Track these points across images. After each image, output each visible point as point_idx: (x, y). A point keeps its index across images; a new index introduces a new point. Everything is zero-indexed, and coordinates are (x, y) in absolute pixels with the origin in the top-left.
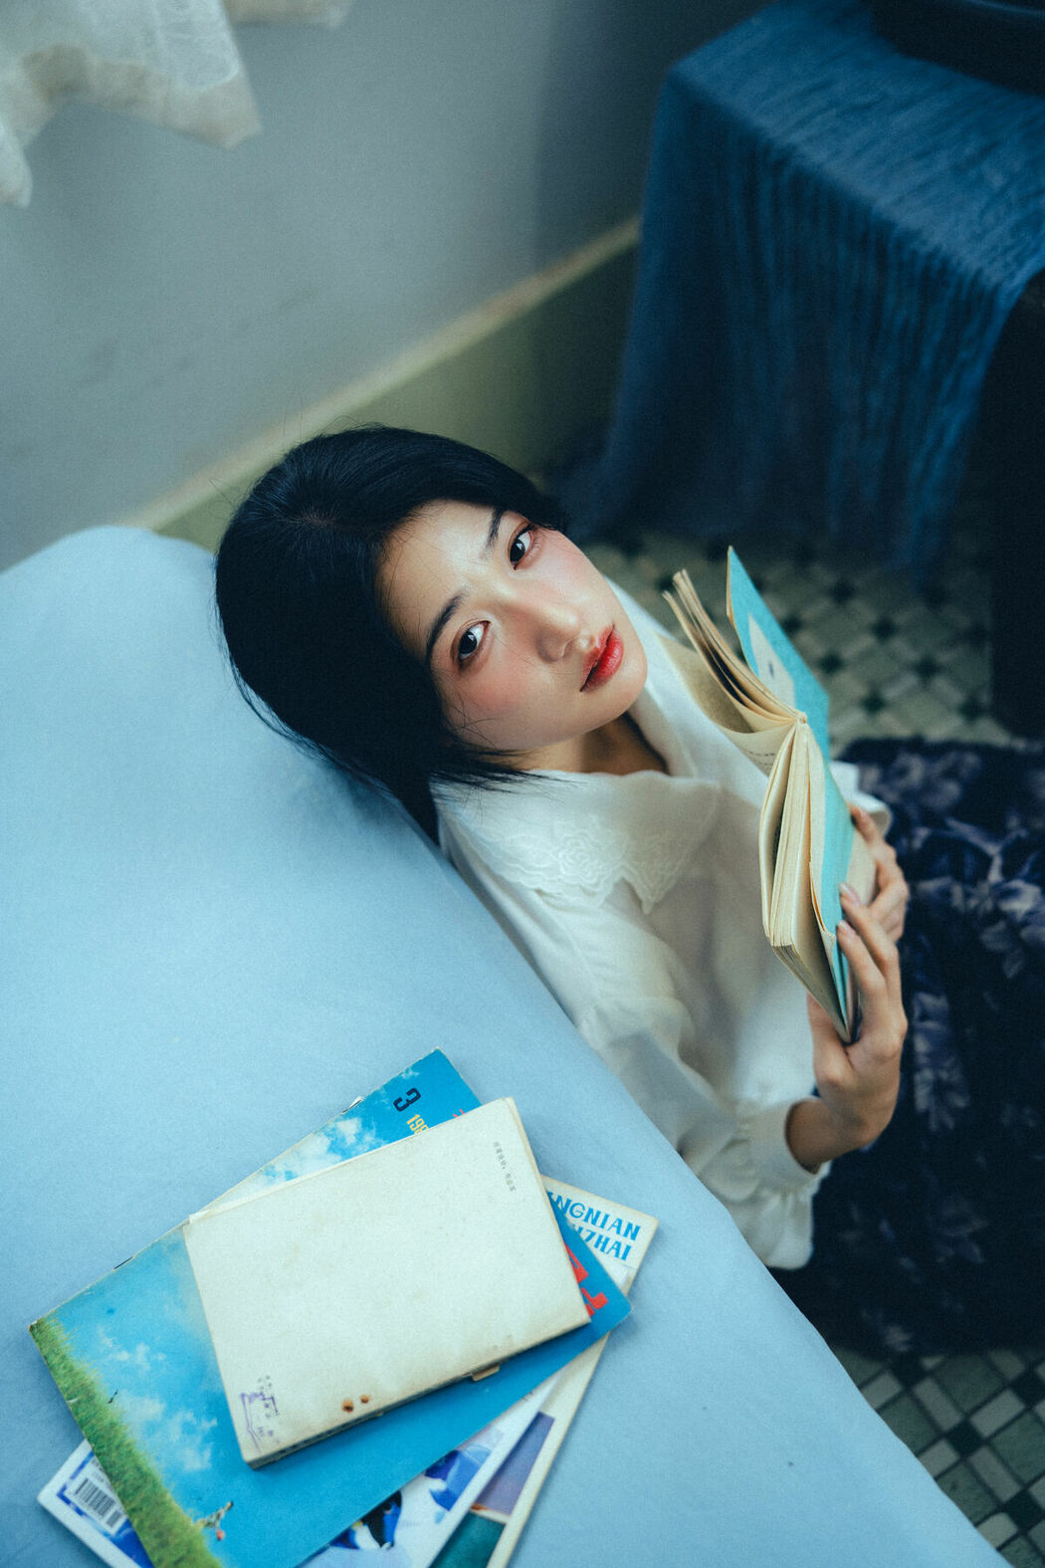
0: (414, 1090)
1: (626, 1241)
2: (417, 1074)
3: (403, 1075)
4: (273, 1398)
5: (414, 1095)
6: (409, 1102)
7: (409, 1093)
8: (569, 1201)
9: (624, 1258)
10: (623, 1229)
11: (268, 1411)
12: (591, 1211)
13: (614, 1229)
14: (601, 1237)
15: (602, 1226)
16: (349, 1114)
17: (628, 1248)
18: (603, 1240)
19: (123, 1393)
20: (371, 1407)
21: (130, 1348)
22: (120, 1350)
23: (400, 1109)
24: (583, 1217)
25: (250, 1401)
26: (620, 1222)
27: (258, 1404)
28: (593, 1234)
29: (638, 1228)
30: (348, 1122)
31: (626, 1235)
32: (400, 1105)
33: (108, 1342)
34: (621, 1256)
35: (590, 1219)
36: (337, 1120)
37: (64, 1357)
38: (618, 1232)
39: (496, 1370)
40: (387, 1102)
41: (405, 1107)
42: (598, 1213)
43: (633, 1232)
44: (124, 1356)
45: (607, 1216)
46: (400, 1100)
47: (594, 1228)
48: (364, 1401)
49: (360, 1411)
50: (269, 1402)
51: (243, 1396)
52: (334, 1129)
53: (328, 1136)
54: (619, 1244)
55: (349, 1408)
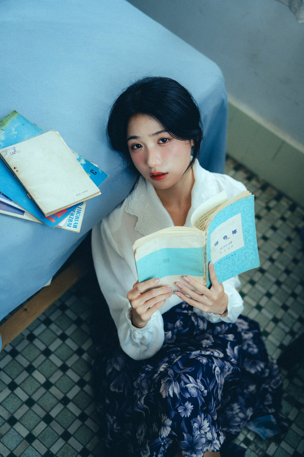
0: (96, 173)
1: (72, 226)
2: (101, 173)
3: (99, 170)
4: (15, 153)
5: (95, 173)
6: (93, 173)
7: (95, 172)
8: (80, 212)
9: (68, 226)
10: (75, 225)
11: (12, 153)
12: (79, 217)
13: (75, 223)
14: (72, 220)
15: (75, 220)
16: (86, 161)
17: (71, 226)
18: (72, 221)
19: (5, 131)
20: (16, 173)
21: (16, 130)
22: (14, 129)
23: (91, 171)
24: (77, 216)
25: (13, 149)
26: (77, 224)
27: (13, 151)
28: (73, 218)
29: (76, 228)
30: (84, 161)
31: (74, 225)
32: (92, 171)
33: (16, 126)
34: (68, 225)
35: (76, 217)
36: (84, 159)
37: (10, 118)
38: (74, 224)
39: (30, 198)
40: (92, 168)
41: (92, 172)
42: (79, 219)
43: (75, 227)
44: (13, 130)
45: (78, 221)
46: (93, 171)
47: (74, 218)
48: (17, 171)
49: (15, 171)
50: (14, 153)
51: (15, 148)
52: (81, 159)
53: (79, 158)
54: (71, 224)
55: (15, 168)
